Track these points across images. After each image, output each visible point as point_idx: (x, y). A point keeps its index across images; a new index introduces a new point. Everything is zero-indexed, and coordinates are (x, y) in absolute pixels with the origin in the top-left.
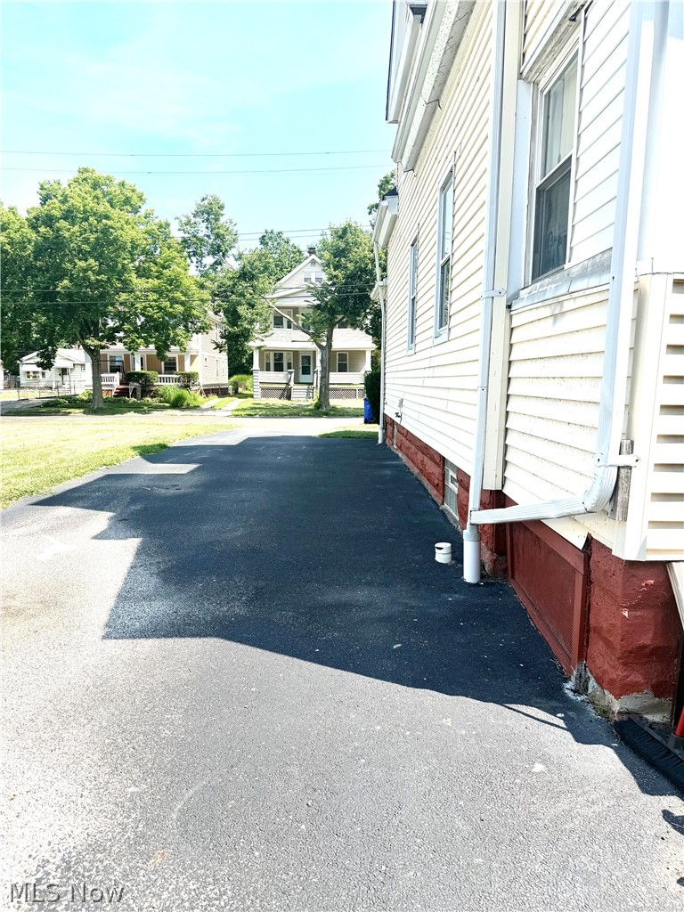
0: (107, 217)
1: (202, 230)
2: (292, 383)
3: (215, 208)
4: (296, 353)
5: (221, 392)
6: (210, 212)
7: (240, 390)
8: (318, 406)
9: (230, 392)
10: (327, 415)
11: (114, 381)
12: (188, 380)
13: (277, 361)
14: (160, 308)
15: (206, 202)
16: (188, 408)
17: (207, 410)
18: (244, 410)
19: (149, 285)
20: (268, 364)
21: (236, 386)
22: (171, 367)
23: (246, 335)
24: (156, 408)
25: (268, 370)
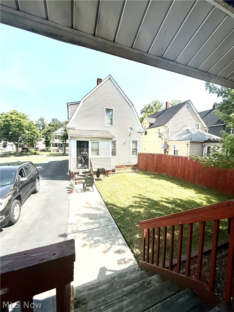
0: (20, 121)
1: (40, 122)
2: (59, 149)
3: (43, 119)
4: (60, 144)
5: (44, 151)
6: (42, 120)
7: (48, 150)
8: (64, 154)
9: (46, 150)
10: (65, 155)
11: (20, 149)
12: (37, 149)
13: (56, 145)
14: (32, 137)
15: (41, 118)
16: (37, 154)
17: (41, 155)
18: (49, 155)
19: (29, 133)
20: (54, 146)
21: (47, 149)
22: (33, 147)
23: (49, 141)
24: (30, 155)
25: (54, 147)
